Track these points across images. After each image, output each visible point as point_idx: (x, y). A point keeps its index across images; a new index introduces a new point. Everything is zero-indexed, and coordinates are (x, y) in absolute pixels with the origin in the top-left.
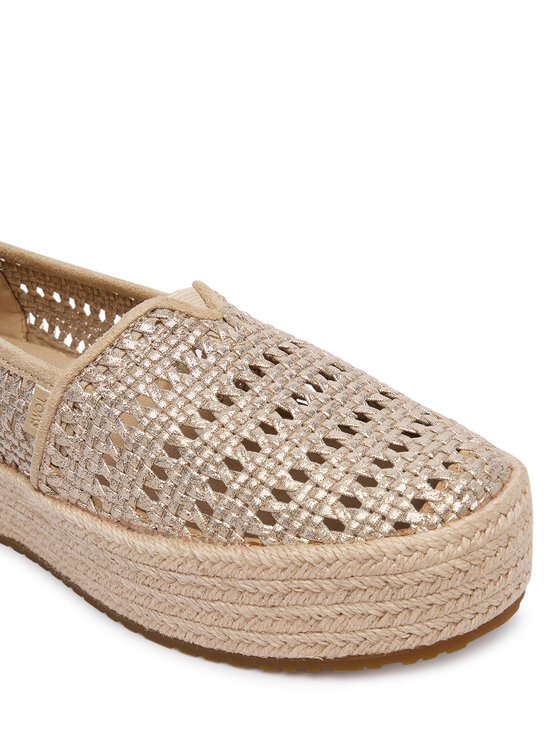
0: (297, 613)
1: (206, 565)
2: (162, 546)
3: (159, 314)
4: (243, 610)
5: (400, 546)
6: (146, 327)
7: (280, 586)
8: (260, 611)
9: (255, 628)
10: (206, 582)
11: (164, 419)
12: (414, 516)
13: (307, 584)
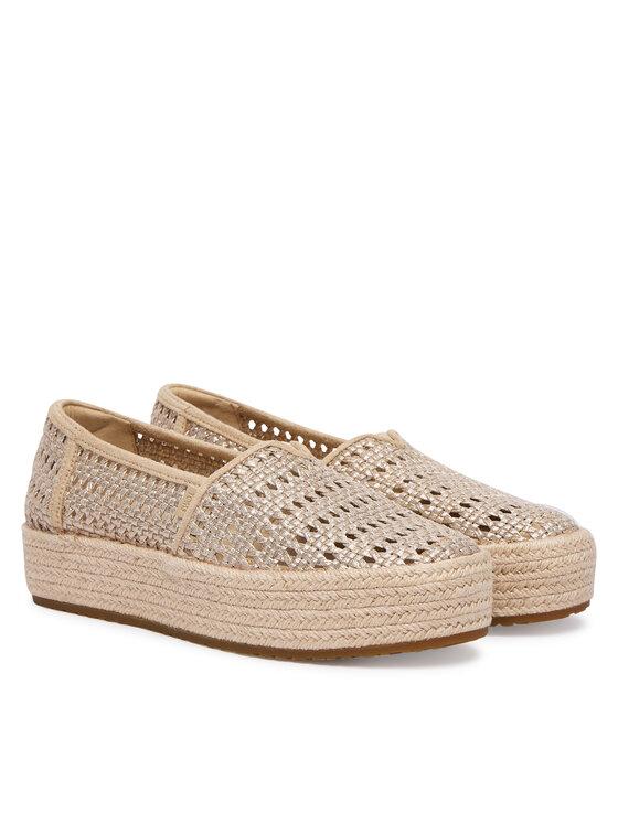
0: (341, 613)
1: (290, 583)
2: (262, 575)
3: (271, 449)
4: (308, 613)
5: (407, 570)
6: (251, 463)
7: (334, 594)
8: (318, 614)
9: (313, 627)
10: (287, 595)
11: (261, 514)
12: (416, 556)
13: (350, 593)
